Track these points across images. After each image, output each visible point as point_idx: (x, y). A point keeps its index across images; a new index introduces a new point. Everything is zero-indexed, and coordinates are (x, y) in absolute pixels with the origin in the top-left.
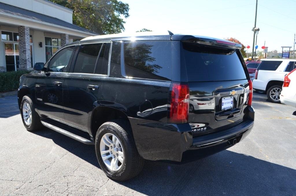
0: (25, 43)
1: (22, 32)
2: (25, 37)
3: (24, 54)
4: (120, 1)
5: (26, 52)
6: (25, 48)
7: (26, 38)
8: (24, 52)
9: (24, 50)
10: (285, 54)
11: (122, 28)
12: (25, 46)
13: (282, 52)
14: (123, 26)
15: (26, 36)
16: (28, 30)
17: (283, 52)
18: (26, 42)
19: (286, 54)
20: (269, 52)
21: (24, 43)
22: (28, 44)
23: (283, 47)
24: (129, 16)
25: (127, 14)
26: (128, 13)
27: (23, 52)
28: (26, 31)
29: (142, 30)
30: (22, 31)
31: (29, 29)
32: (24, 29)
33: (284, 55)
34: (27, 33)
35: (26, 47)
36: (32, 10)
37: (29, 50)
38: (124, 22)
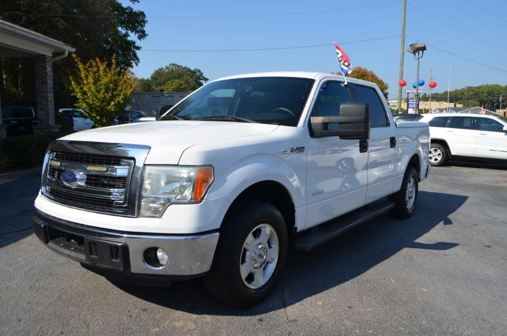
4: (128, 7)
11: (133, 60)
14: (135, 55)
19: (414, 103)
24: (147, 37)
25: (143, 32)
26: (145, 29)
29: (170, 66)
33: (410, 105)
38: (138, 48)
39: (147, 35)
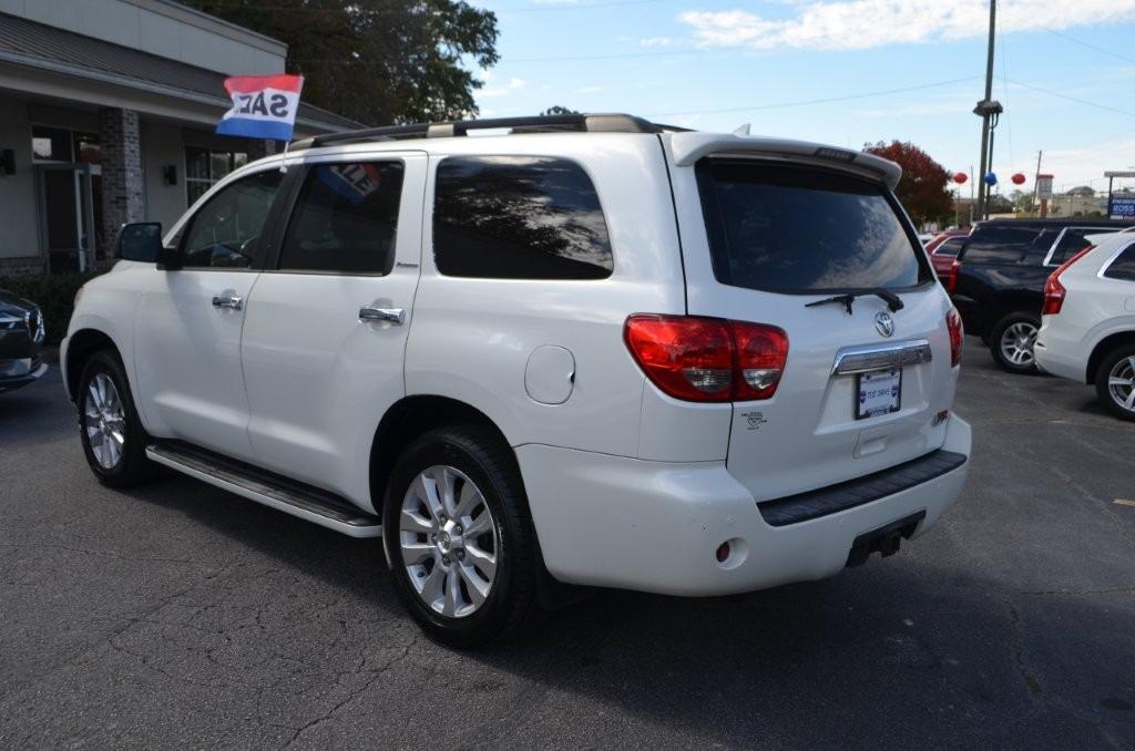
0: (124, 170)
1: (111, 131)
2: (123, 146)
3: (120, 211)
5: (128, 202)
6: (125, 188)
7: (127, 151)
8: (121, 201)
9: (121, 193)
10: (1119, 202)
11: (465, 108)
12: (124, 179)
13: (1107, 195)
15: (127, 143)
16: (132, 124)
17: (1111, 195)
18: (127, 167)
19: (1125, 202)
20: (1060, 197)
21: (120, 170)
22: (132, 175)
23: (1111, 175)
24: (499, 60)
25: (490, 51)
27: (117, 203)
28: (125, 124)
30: (111, 127)
31: (136, 117)
32: (121, 118)
33: (1115, 208)
34: (130, 133)
35: (128, 185)
36: (138, 48)
37: (138, 194)
38: (478, 85)
39: (500, 57)
